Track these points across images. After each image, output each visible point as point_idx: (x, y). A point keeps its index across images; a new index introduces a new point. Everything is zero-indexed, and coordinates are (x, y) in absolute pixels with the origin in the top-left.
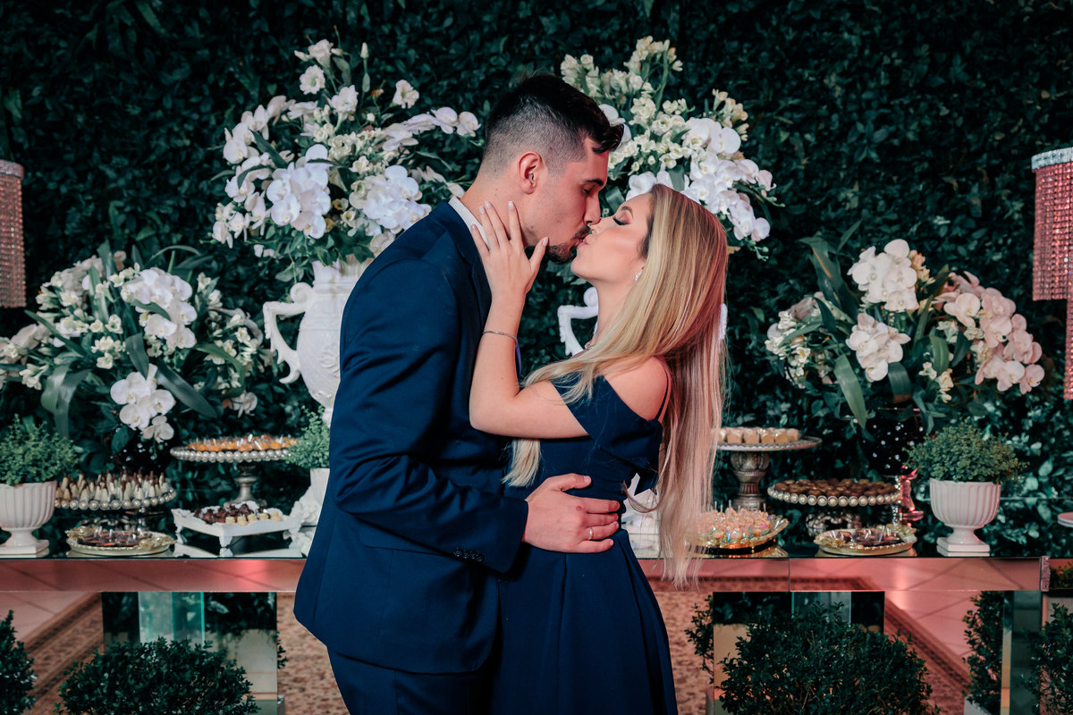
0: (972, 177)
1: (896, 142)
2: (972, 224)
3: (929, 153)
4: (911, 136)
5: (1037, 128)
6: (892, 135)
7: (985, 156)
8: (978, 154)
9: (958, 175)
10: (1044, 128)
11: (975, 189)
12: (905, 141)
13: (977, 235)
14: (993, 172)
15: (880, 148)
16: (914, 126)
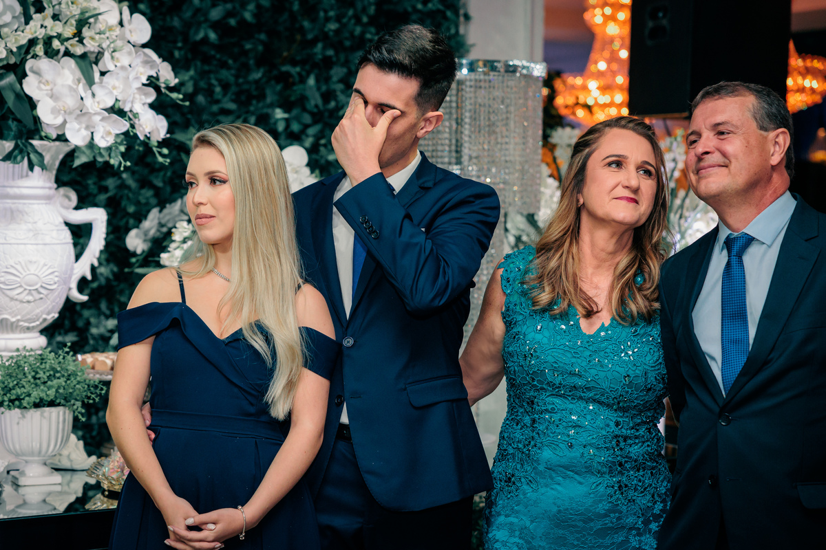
0: (307, 67)
1: (232, 22)
2: (307, 119)
3: (263, 37)
4: (248, 16)
5: (365, 19)
6: (229, 14)
7: (320, 45)
8: (313, 42)
9: (294, 63)
10: (373, 21)
11: (311, 81)
12: (242, 22)
13: (311, 131)
14: (328, 63)
15: (216, 26)
16: (251, 7)
